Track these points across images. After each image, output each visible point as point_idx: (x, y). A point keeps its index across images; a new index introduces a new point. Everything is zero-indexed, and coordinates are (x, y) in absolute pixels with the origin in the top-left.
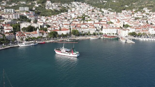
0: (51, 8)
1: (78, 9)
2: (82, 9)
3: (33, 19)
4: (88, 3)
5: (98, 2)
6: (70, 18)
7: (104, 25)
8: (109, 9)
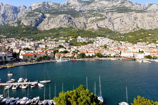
0: (81, 41)
1: (101, 42)
2: (104, 42)
3: (67, 48)
4: (109, 38)
5: (117, 37)
6: (95, 47)
7: (122, 51)
8: (126, 42)
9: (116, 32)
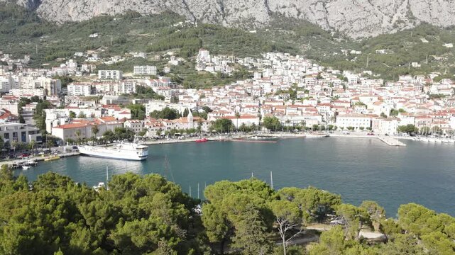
0: (210, 69)
1: (279, 72)
4: (308, 56)
5: (335, 53)
6: (258, 93)
7: (341, 109)
8: (365, 72)
9: (333, 34)
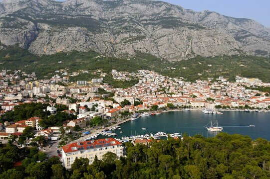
9: (162, 59)
